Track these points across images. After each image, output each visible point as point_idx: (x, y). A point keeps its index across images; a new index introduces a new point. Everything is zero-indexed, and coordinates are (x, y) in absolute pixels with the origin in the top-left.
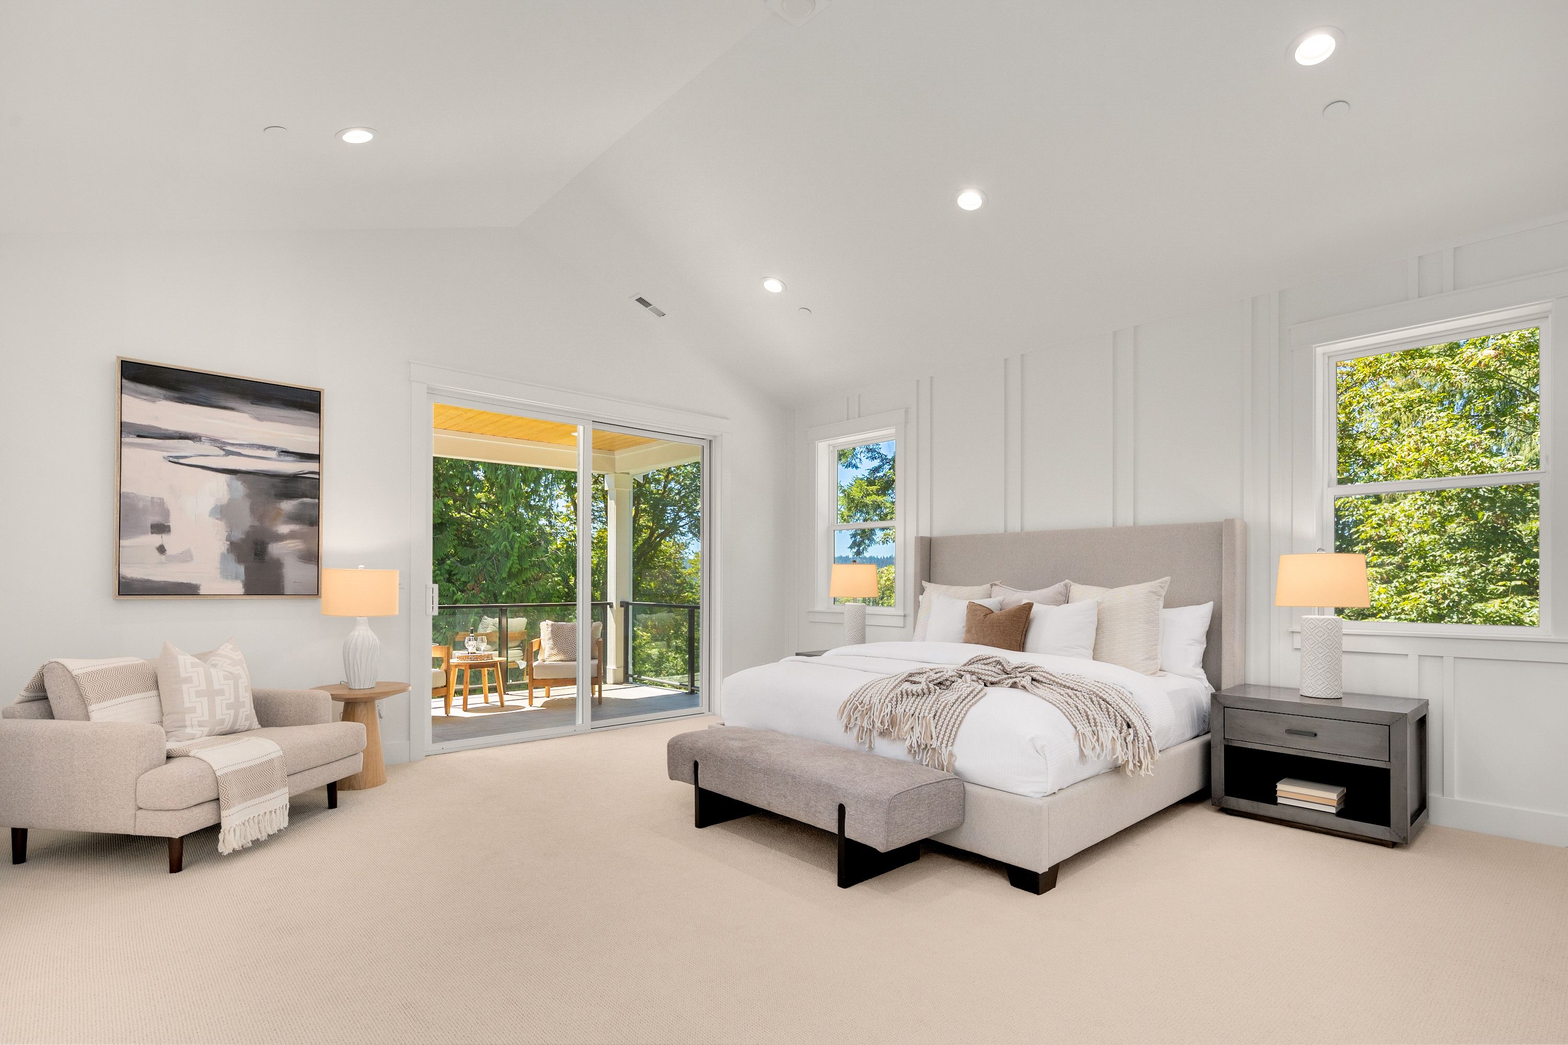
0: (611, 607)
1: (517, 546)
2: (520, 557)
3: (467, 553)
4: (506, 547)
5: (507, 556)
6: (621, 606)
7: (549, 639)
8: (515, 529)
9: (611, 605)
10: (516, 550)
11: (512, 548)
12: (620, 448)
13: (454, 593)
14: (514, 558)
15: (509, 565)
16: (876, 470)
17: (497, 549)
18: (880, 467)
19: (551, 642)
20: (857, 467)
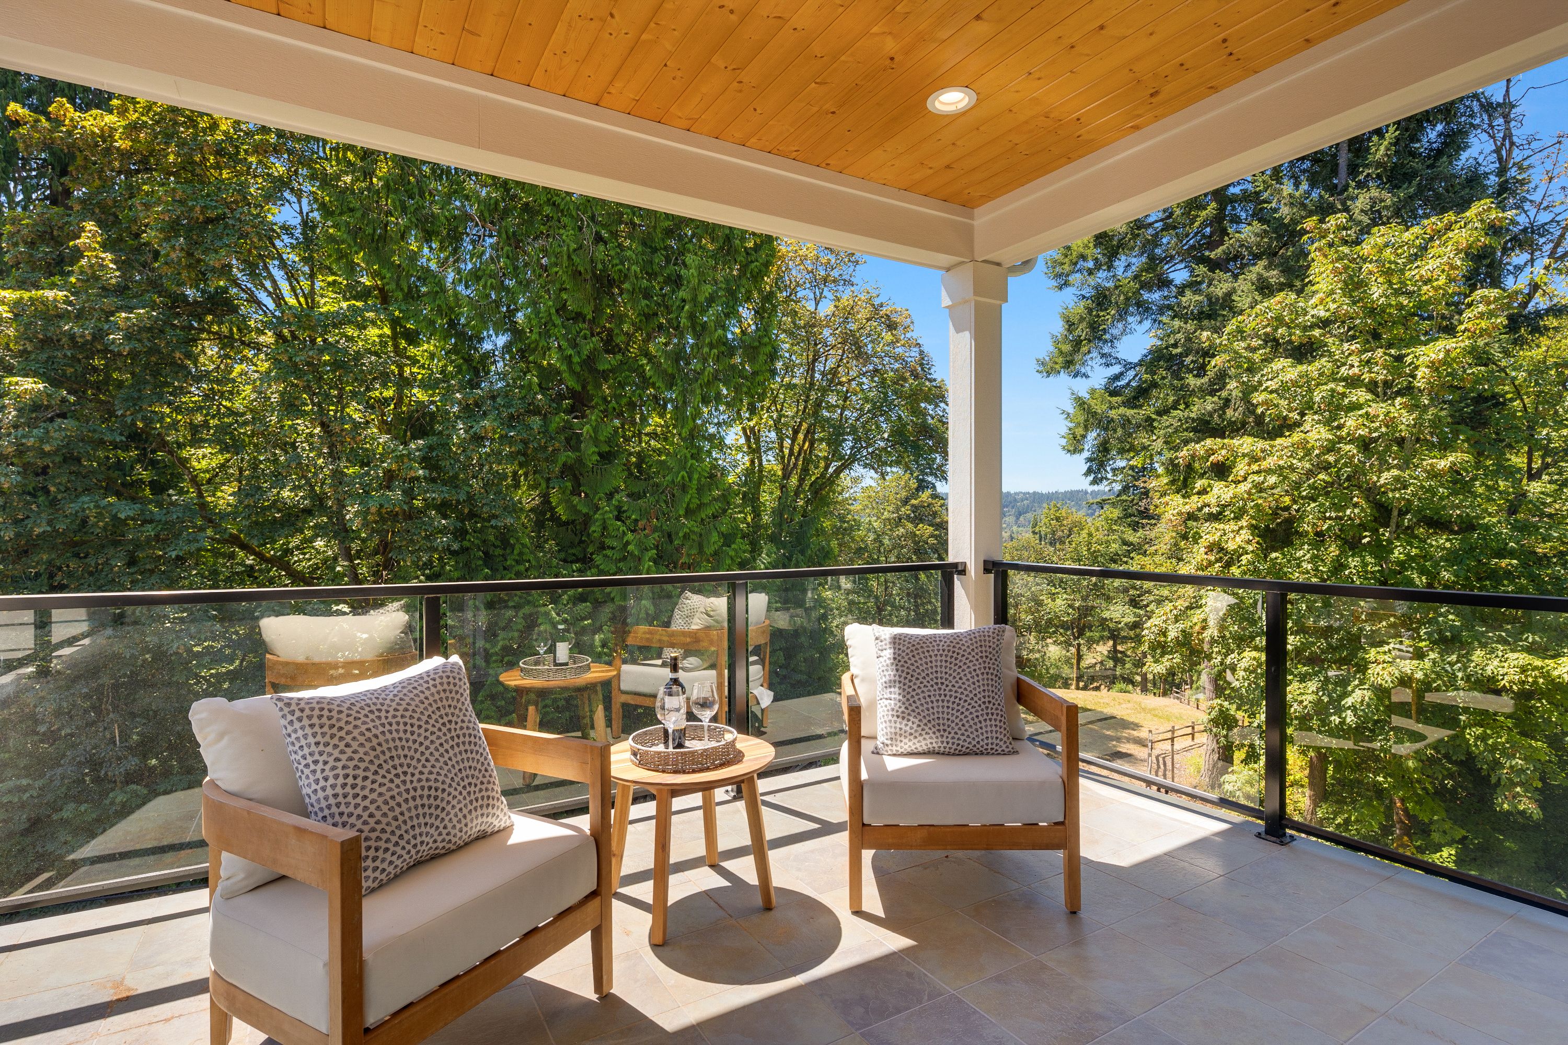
0: (963, 572)
1: (696, 476)
2: (700, 490)
3: (638, 487)
4: (683, 477)
5: (684, 488)
6: (987, 571)
7: (890, 684)
8: (692, 457)
9: (961, 569)
10: (695, 482)
11: (690, 479)
12: (987, 198)
13: (624, 534)
14: (692, 491)
15: (687, 500)
16: (1117, 377)
17: (673, 481)
18: (1121, 374)
19: (895, 694)
20: (1087, 377)
